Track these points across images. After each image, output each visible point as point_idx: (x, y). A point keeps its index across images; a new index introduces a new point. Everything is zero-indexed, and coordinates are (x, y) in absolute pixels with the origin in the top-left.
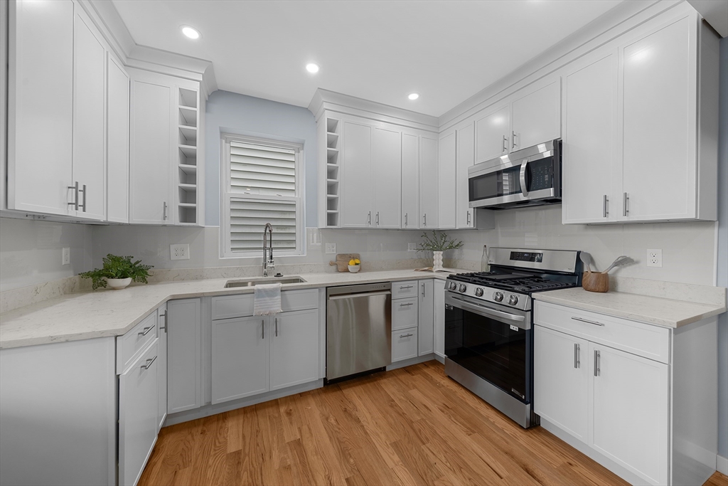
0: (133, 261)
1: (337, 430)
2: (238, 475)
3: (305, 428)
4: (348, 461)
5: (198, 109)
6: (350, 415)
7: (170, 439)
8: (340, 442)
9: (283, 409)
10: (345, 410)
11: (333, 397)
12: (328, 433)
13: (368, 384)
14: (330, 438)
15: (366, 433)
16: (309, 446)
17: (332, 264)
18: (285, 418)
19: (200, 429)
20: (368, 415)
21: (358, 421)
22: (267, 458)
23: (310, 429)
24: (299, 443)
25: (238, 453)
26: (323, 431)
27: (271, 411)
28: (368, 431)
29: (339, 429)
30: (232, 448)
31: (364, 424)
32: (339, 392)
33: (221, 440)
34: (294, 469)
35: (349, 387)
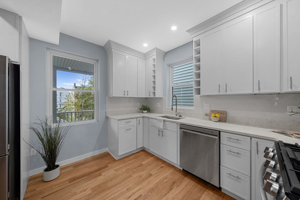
0: (147, 107)
1: (162, 184)
2: (135, 168)
3: (158, 174)
4: (148, 193)
5: (155, 63)
6: (173, 185)
7: (142, 153)
8: (156, 187)
9: (162, 165)
10: (174, 183)
11: (179, 175)
12: (159, 181)
13: (199, 186)
14: (157, 183)
15: (166, 195)
16: (151, 178)
17: (206, 115)
18: (159, 167)
19: (146, 154)
20: (177, 192)
21: (171, 189)
22: (142, 171)
23: (158, 176)
24: (151, 175)
25: (142, 165)
26: (159, 180)
27: (160, 163)
28: (167, 195)
29: (163, 184)
30: (143, 163)
31: (171, 192)
32: (183, 176)
33: (145, 160)
34: (141, 178)
35: (190, 179)
